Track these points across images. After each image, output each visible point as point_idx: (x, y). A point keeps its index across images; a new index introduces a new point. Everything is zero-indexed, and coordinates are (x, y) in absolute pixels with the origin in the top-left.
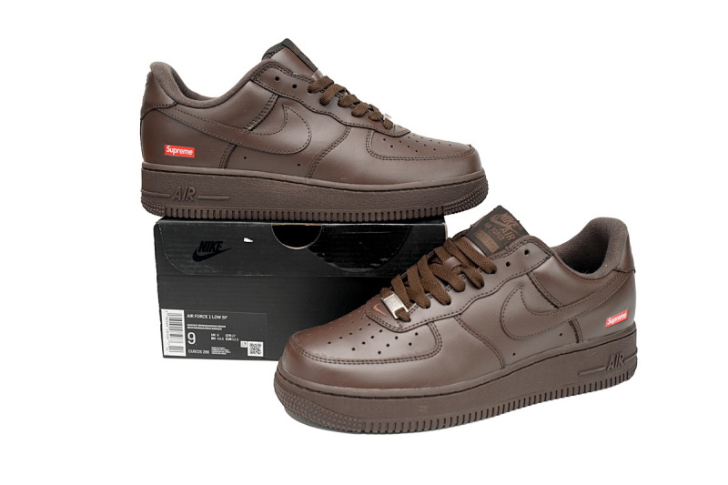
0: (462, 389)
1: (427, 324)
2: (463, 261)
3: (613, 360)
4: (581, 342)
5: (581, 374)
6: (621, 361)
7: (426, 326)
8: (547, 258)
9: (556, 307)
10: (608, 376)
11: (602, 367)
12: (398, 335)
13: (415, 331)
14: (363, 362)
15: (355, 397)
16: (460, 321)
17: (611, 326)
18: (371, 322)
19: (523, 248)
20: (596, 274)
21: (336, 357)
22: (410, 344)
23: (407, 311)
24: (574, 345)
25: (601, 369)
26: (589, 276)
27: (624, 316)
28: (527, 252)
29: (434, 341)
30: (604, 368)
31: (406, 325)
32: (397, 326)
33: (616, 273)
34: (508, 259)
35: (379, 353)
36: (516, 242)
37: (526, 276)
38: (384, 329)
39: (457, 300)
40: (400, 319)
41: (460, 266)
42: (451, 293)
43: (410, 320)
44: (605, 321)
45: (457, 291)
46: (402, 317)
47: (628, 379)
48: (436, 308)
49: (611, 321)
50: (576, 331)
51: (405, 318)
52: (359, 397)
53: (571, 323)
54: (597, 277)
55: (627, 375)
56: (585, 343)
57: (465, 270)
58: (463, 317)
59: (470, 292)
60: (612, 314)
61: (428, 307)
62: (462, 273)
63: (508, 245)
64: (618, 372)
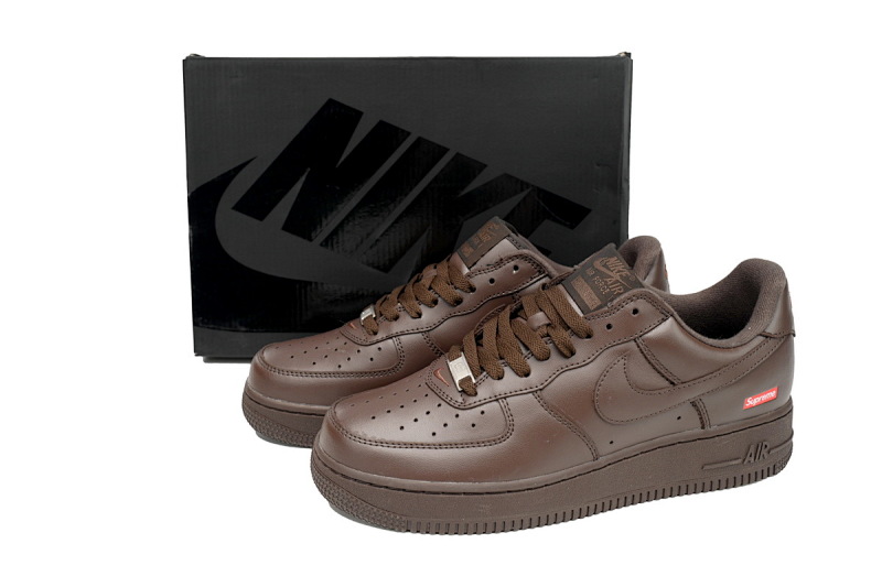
0: (536, 485)
1: (497, 400)
2: (552, 318)
3: (752, 450)
4: (707, 428)
5: (707, 467)
6: (764, 452)
7: (495, 403)
8: (664, 320)
9: (672, 383)
10: (745, 471)
11: (736, 459)
12: (460, 412)
13: (482, 408)
14: (412, 445)
15: (399, 490)
16: (540, 399)
17: (752, 407)
18: (429, 392)
19: (631, 306)
20: (733, 341)
21: (378, 437)
22: (473, 425)
23: (474, 381)
24: (698, 431)
25: (734, 462)
26: (724, 342)
27: (772, 394)
28: (635, 311)
29: (504, 423)
30: (740, 461)
31: (472, 400)
32: (460, 400)
33: (761, 338)
34: (609, 319)
35: (434, 434)
36: (623, 297)
37: (633, 343)
38: (443, 403)
39: (538, 371)
40: (463, 391)
41: (548, 325)
42: (531, 362)
43: (476, 394)
44: (742, 401)
45: (539, 360)
46: (468, 389)
47: (774, 474)
48: (510, 380)
49: (751, 402)
50: (700, 414)
51: (470, 390)
52: (404, 490)
53: (694, 404)
54: (733, 345)
55: (774, 470)
56: (713, 429)
57: (551, 332)
58: (544, 393)
59: (556, 361)
60: (753, 394)
61: (500, 378)
62: (548, 335)
63: (612, 300)
64: (761, 466)
